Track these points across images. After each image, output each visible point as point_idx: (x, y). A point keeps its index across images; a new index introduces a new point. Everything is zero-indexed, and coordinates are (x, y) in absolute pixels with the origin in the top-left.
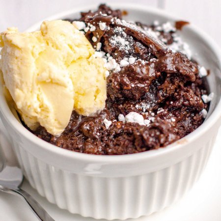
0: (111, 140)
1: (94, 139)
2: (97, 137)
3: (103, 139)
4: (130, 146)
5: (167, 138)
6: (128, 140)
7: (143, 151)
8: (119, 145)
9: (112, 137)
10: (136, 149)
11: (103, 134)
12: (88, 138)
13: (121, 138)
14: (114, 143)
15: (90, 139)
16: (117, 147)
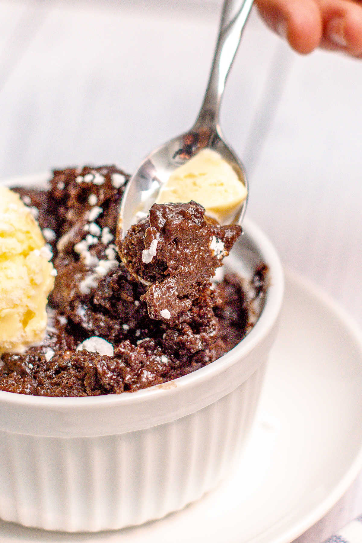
0: (50, 377)
1: (23, 373)
2: (28, 371)
3: (37, 375)
4: (75, 386)
5: (139, 376)
6: (75, 376)
7: (94, 395)
8: (58, 384)
9: (51, 372)
10: (85, 391)
11: (38, 367)
12: (12, 371)
13: (64, 374)
14: (53, 381)
15: (15, 374)
16: (54, 388)
